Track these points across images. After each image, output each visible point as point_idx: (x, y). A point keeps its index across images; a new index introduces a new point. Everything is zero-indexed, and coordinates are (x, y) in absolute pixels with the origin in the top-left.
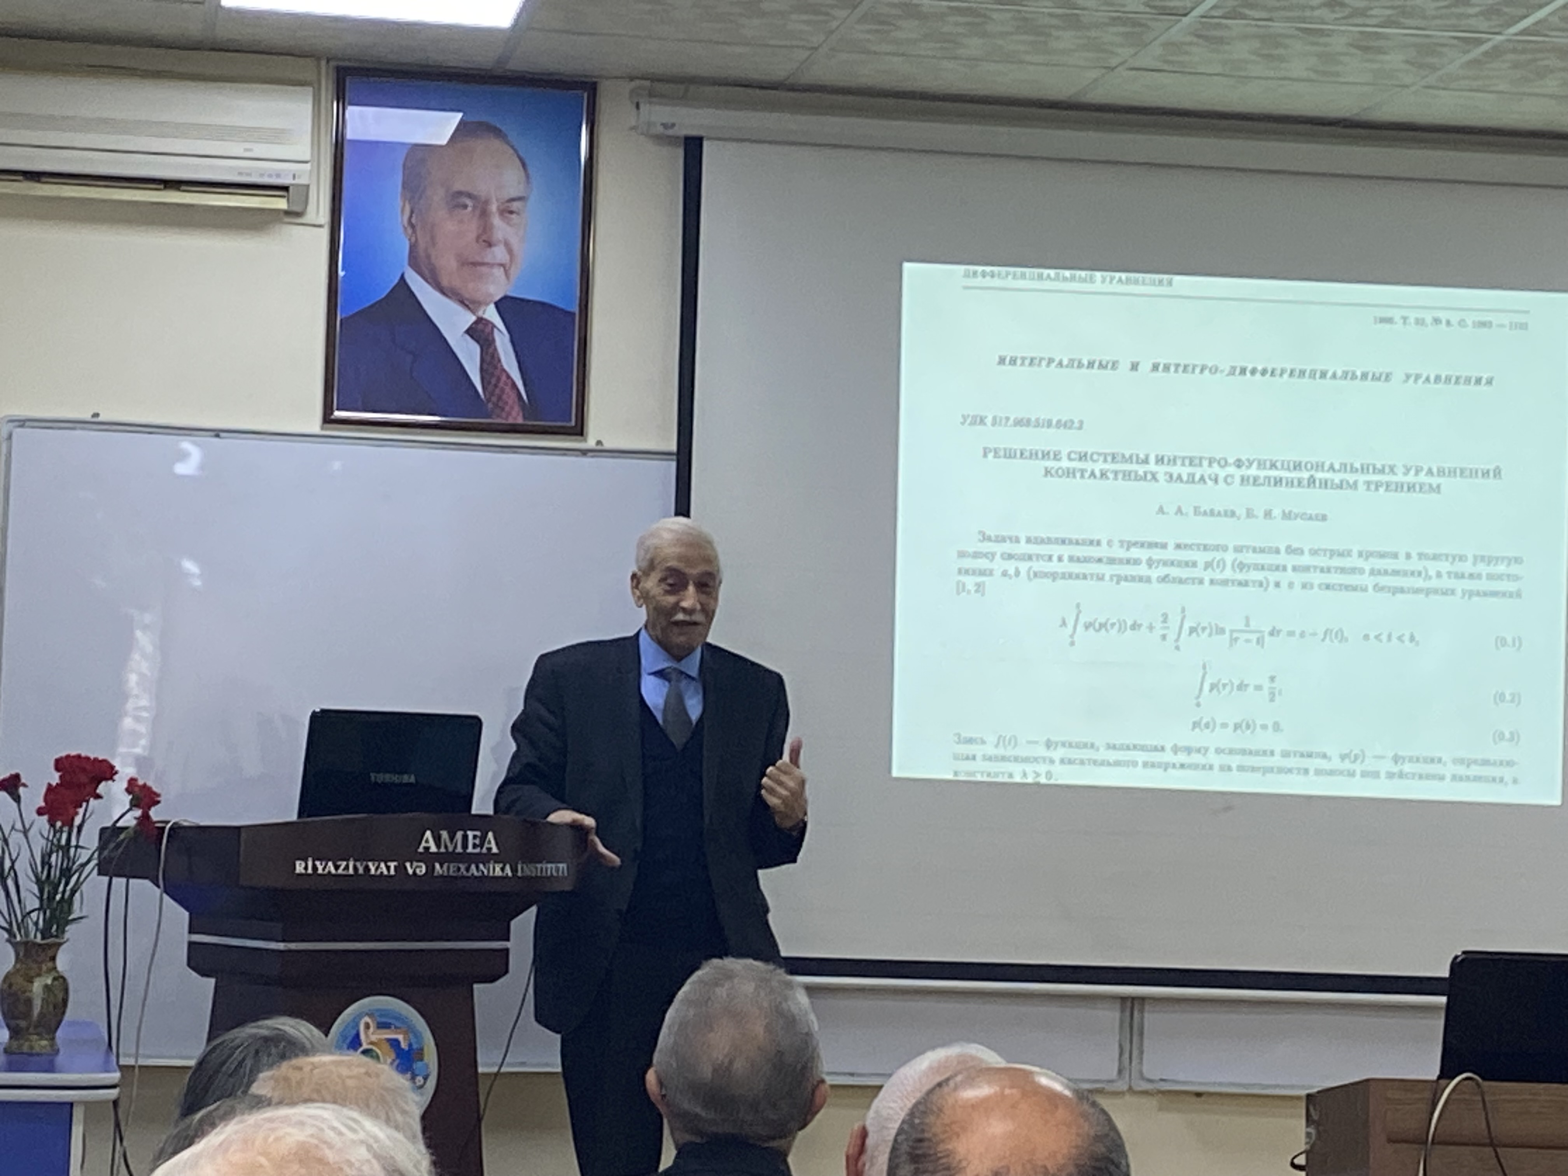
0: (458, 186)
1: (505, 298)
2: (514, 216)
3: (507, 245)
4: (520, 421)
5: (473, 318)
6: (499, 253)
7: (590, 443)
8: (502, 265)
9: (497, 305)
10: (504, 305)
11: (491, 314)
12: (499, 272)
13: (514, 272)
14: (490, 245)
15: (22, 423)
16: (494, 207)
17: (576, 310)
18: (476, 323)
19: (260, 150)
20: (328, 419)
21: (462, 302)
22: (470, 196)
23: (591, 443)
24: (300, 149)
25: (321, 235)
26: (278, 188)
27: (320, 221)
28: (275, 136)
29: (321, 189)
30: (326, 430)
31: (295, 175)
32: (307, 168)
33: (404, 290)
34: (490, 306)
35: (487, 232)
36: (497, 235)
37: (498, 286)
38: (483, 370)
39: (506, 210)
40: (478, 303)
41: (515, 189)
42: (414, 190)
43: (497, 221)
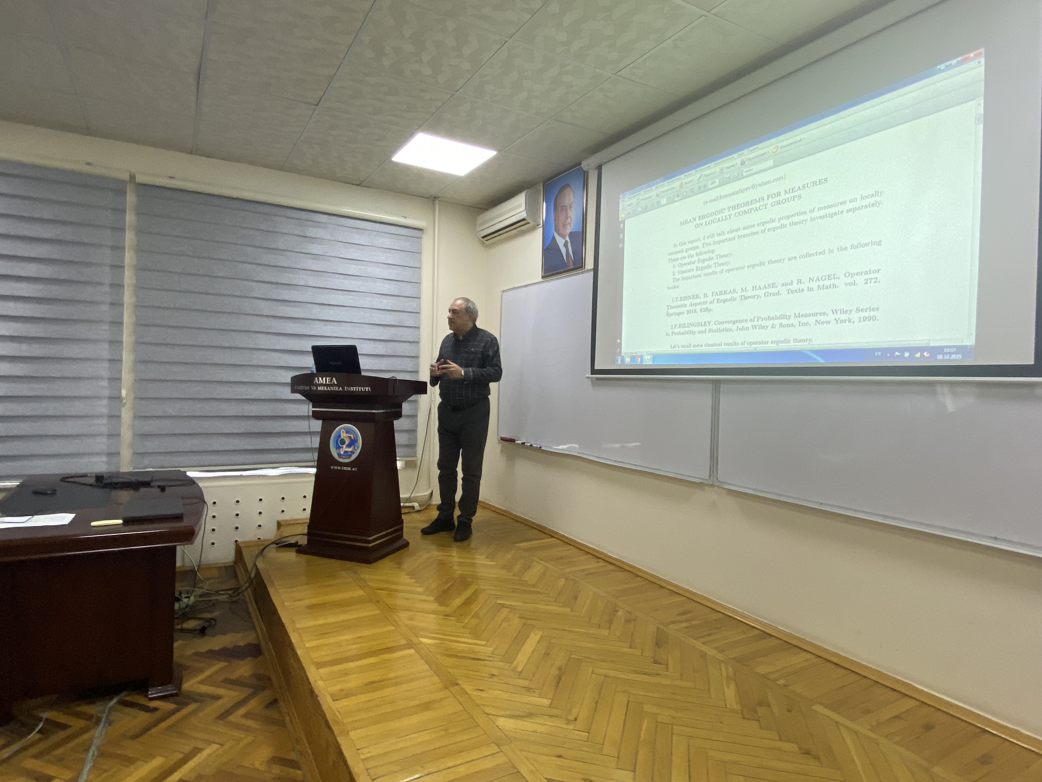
0: (562, 204)
1: (570, 233)
2: (572, 208)
3: (570, 217)
4: (572, 267)
5: (564, 241)
6: (569, 220)
7: (586, 269)
8: (569, 224)
9: (569, 235)
10: (571, 235)
11: (568, 239)
12: (569, 226)
13: (572, 224)
14: (567, 218)
15: (503, 291)
16: (568, 207)
17: (581, 231)
19: (518, 211)
20: (543, 277)
21: (563, 236)
22: (564, 206)
24: (523, 208)
25: (542, 229)
26: (524, 220)
27: (541, 225)
28: (520, 206)
29: (540, 217)
30: (542, 280)
31: (524, 215)
32: (525, 212)
33: (554, 238)
34: (568, 236)
35: (567, 215)
36: (569, 215)
37: (569, 230)
38: (566, 255)
39: (570, 207)
40: (565, 236)
41: (572, 200)
42: (555, 209)
43: (569, 211)
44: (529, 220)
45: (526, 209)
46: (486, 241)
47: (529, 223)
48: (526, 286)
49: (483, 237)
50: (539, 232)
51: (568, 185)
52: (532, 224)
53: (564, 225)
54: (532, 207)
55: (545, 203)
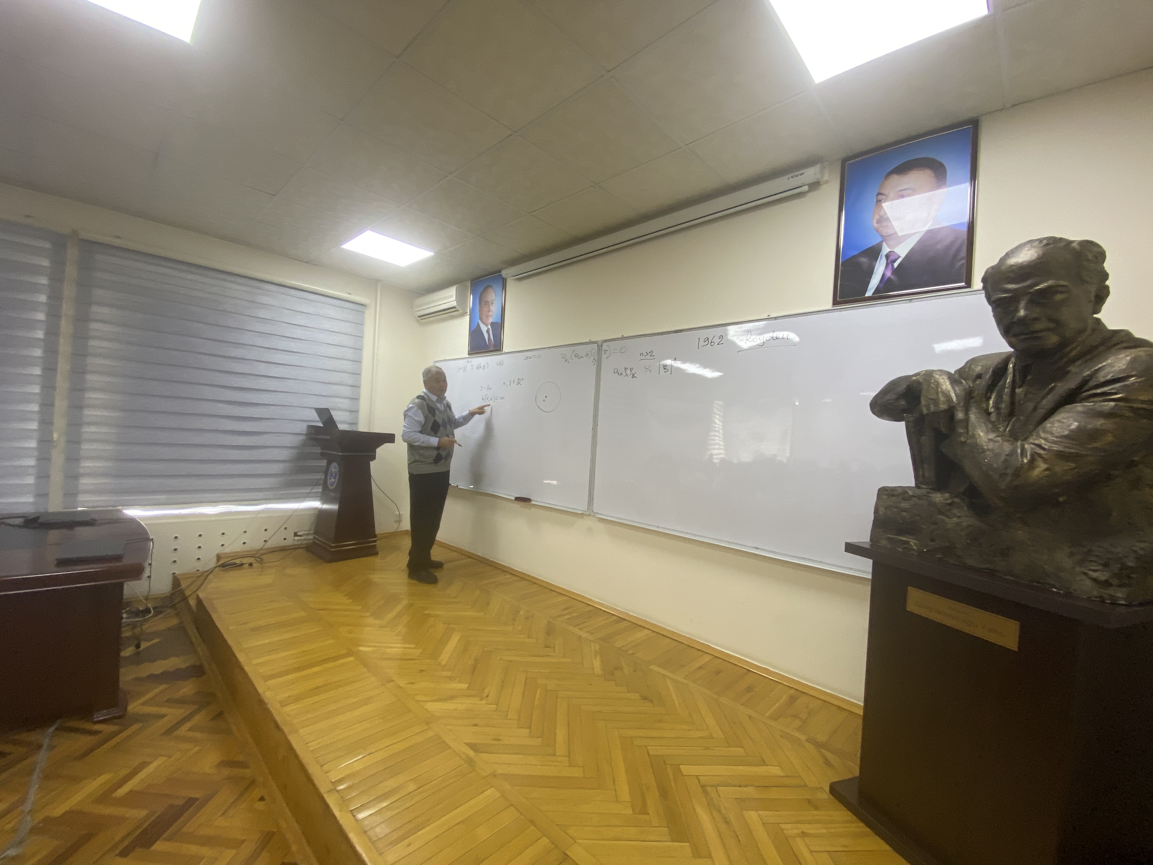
0: (485, 299)
1: (492, 322)
3: (492, 311)
4: (492, 349)
5: (486, 328)
6: (491, 313)
8: (491, 316)
10: (492, 324)
11: (489, 327)
13: (493, 317)
14: (490, 311)
16: (490, 303)
17: (500, 322)
18: (488, 329)
19: (450, 299)
20: (469, 354)
22: (487, 301)
23: (503, 352)
24: (454, 298)
25: (469, 316)
26: (454, 307)
27: (469, 313)
28: (451, 296)
29: (467, 307)
30: (468, 356)
31: (454, 304)
32: (456, 301)
33: (478, 324)
34: (489, 325)
35: (489, 308)
36: (491, 309)
37: (491, 320)
38: (488, 339)
39: (492, 303)
40: (488, 325)
41: (493, 299)
42: (480, 302)
43: (491, 306)
44: (458, 308)
45: (456, 299)
46: (422, 319)
47: (458, 311)
48: (455, 359)
49: (419, 317)
50: (467, 318)
51: (490, 286)
52: (461, 311)
53: (487, 316)
54: (461, 298)
55: (471, 295)
